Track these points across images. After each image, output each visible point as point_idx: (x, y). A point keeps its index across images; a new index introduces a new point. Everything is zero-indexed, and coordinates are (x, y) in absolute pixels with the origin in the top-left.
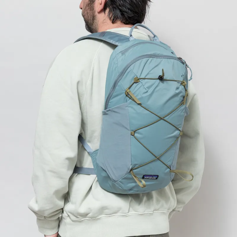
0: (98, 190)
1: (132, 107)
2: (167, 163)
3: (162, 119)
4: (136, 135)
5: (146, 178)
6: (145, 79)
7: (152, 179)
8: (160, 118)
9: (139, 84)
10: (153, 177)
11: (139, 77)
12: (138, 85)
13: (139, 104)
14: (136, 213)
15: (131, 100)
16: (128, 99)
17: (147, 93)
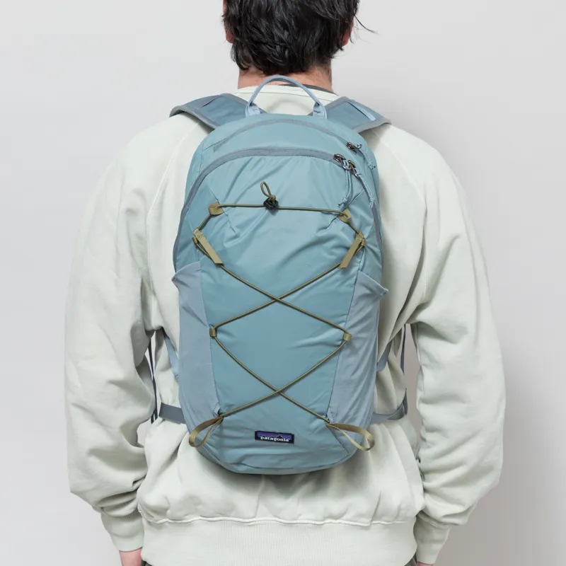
0: (189, 456)
1: (208, 273)
2: (312, 407)
3: (276, 301)
4: (220, 336)
5: (264, 440)
6: (235, 206)
7: (280, 441)
8: (273, 299)
9: (221, 218)
10: (280, 437)
11: (221, 203)
12: (218, 221)
13: (220, 265)
14: (277, 519)
15: (205, 256)
16: (201, 253)
17: (237, 239)
